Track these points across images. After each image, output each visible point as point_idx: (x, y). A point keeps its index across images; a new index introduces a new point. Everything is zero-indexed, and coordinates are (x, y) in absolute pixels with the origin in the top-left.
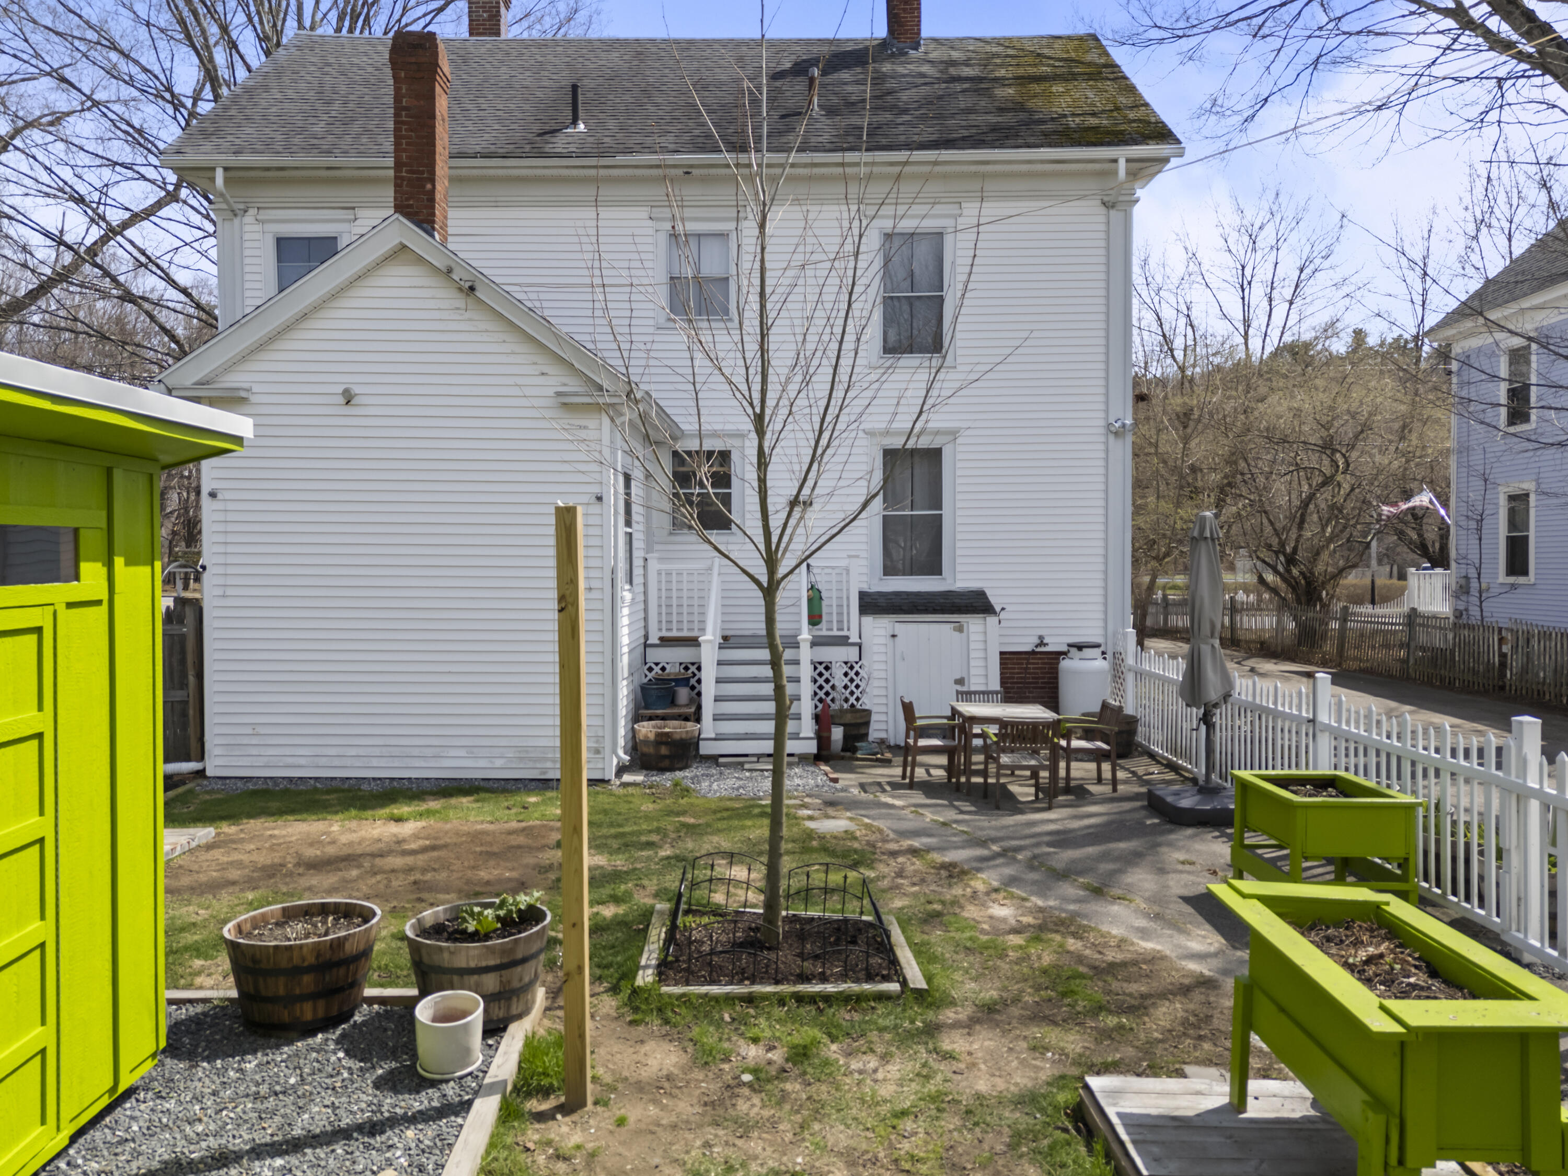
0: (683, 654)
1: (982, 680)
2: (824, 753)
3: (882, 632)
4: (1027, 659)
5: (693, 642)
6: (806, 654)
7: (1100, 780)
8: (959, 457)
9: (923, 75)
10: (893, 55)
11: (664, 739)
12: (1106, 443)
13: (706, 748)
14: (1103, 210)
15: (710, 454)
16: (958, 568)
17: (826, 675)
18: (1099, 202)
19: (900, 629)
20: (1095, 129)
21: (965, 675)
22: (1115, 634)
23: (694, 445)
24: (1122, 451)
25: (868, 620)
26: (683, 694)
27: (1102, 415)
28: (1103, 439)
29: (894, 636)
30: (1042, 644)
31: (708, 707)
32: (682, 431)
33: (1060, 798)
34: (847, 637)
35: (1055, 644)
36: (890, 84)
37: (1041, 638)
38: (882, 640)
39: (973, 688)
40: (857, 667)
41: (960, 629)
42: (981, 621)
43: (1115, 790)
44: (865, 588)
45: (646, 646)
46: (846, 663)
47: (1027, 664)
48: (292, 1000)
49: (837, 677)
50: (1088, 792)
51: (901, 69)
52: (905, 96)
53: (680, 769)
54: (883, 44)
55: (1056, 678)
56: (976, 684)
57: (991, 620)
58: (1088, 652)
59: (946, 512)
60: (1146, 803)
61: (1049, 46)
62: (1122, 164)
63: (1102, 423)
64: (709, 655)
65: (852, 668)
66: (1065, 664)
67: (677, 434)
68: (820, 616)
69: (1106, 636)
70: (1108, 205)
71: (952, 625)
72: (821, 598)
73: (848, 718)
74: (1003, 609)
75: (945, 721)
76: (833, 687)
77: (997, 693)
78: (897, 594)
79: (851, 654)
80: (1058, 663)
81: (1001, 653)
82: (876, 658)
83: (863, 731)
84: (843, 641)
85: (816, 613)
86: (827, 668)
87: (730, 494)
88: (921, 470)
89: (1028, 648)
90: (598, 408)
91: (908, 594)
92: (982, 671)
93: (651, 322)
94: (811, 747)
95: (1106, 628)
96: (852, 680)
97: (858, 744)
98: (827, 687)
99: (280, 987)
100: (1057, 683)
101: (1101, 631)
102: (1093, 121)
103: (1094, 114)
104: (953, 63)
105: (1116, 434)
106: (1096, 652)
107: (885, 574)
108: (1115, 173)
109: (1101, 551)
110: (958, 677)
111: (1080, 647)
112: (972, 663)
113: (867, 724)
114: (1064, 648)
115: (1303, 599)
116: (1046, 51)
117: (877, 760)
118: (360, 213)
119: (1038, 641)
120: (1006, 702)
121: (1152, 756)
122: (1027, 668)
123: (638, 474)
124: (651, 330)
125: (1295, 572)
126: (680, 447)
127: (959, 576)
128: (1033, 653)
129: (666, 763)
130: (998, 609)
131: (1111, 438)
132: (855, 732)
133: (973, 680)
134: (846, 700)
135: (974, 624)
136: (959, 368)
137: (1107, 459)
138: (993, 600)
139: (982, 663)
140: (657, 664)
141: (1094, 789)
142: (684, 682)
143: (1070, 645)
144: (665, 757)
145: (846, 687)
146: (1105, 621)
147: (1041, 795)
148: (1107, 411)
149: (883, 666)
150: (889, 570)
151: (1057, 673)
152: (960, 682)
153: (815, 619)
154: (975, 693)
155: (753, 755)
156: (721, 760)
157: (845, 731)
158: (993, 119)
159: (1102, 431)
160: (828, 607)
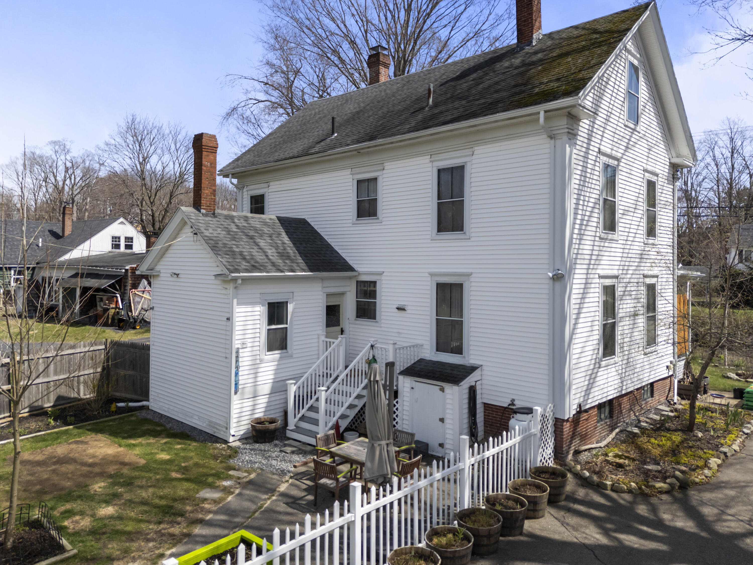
8: (471, 289)
9: (510, 67)
10: (515, 53)
14: (548, 140)
15: (370, 283)
18: (545, 136)
19: (415, 384)
21: (444, 417)
23: (364, 278)
25: (401, 378)
29: (412, 388)
30: (512, 404)
32: (358, 272)
37: (513, 400)
41: (442, 390)
44: (428, 357)
47: (503, 414)
54: (518, 45)
56: (448, 423)
59: (465, 320)
61: (610, 22)
62: (542, 114)
70: (551, 137)
71: (439, 387)
82: (404, 399)
87: (375, 302)
90: (229, 281)
92: (451, 416)
93: (351, 221)
95: (549, 401)
103: (559, 79)
108: (538, 119)
109: (546, 352)
110: (441, 417)
116: (602, 27)
118: (271, 184)
119: (511, 402)
122: (502, 417)
124: (351, 225)
128: (508, 408)
131: (551, 281)
133: (447, 420)
135: (448, 389)
139: (451, 412)
146: (549, 396)
149: (407, 404)
150: (439, 348)
152: (442, 420)
155: (302, 442)
156: (288, 442)
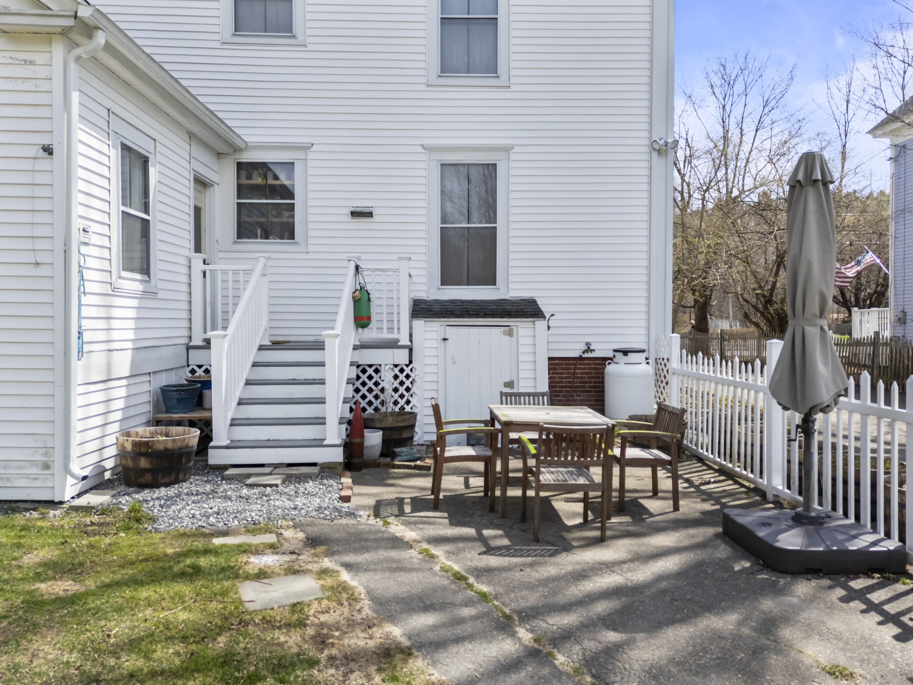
1: (531, 383)
2: (356, 461)
3: (434, 335)
4: (575, 364)
7: (655, 492)
8: (513, 172)
11: (143, 450)
12: (650, 161)
13: (218, 458)
16: (511, 279)
17: (376, 377)
19: (451, 332)
21: (514, 378)
22: (657, 340)
23: (258, 157)
24: (665, 169)
25: (419, 324)
27: (646, 134)
28: (647, 157)
29: (445, 339)
30: (589, 350)
31: (219, 411)
32: (246, 143)
33: (614, 520)
34: (398, 341)
35: (601, 350)
37: (588, 344)
38: (434, 344)
39: (522, 390)
40: (407, 370)
41: (510, 334)
42: (530, 325)
43: (676, 508)
44: (421, 295)
45: (189, 348)
46: (396, 366)
47: (575, 369)
49: (386, 380)
50: (645, 510)
53: (167, 485)
55: (603, 382)
56: (524, 386)
57: (541, 324)
58: (632, 357)
59: (500, 225)
60: (720, 530)
63: (646, 142)
65: (402, 371)
66: (610, 369)
67: (239, 143)
68: (369, 318)
69: (648, 343)
71: (503, 329)
72: (369, 299)
73: (389, 422)
74: (552, 315)
75: (481, 426)
76: (383, 390)
77: (543, 395)
78: (452, 302)
79: (401, 357)
80: (604, 369)
81: (550, 359)
82: (427, 361)
83: (405, 435)
84: (393, 345)
85: (364, 314)
86: (377, 371)
87: (293, 204)
88: (476, 184)
89: (576, 354)
90: (48, 38)
91: (463, 302)
92: (531, 375)
93: (216, 37)
94: (336, 455)
95: (648, 335)
96: (402, 383)
97: (397, 450)
98: (376, 391)
100: (603, 387)
101: (644, 339)
105: (659, 152)
106: (641, 357)
107: (442, 284)
109: (645, 263)
110: (508, 380)
111: (625, 353)
112: (522, 366)
113: (412, 426)
114: (610, 354)
115: (777, 329)
117: (416, 467)
119: (586, 348)
120: (552, 404)
121: (701, 460)
122: (574, 373)
124: (217, 45)
125: (771, 310)
126: (245, 158)
127: (511, 286)
128: (581, 358)
129: (148, 478)
130: (547, 316)
131: (655, 154)
132: (396, 436)
133: (522, 383)
134: (396, 403)
135: (524, 328)
136: (513, 88)
137: (650, 177)
138: (543, 308)
139: (531, 366)
140: (200, 367)
141: (652, 505)
143: (615, 351)
144: (146, 470)
145: (396, 390)
146: (648, 328)
147: (591, 516)
148: (650, 131)
149: (434, 369)
150: (447, 280)
151: (603, 378)
152: (510, 384)
153: (361, 322)
154: (520, 395)
155: (270, 465)
156: (231, 472)
157: (383, 435)
159: (646, 149)
160: (376, 310)
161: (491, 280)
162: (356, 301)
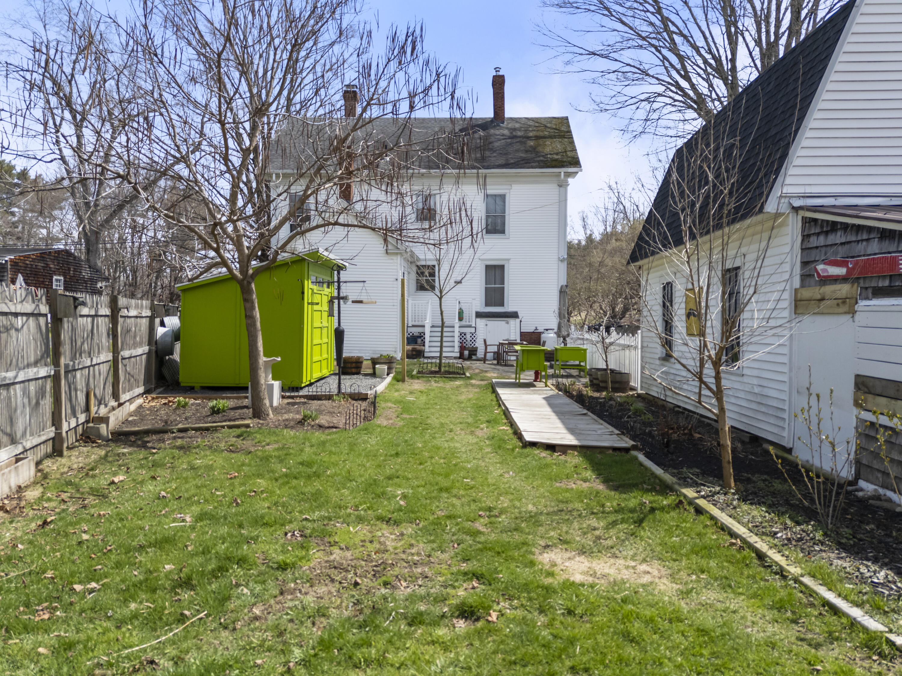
0: (420, 330)
2: (462, 357)
3: (483, 323)
4: (530, 334)
5: (424, 326)
6: (457, 330)
8: (510, 268)
9: (503, 135)
10: (495, 126)
11: (415, 351)
12: (558, 264)
13: (426, 355)
14: (558, 187)
15: (429, 266)
16: (509, 305)
17: (464, 336)
18: (556, 185)
19: (488, 322)
20: (556, 160)
23: (423, 263)
24: (564, 266)
25: (478, 320)
26: (419, 340)
27: (557, 254)
28: (557, 262)
29: (486, 325)
30: (536, 329)
31: (427, 344)
34: (472, 325)
35: (540, 329)
36: (492, 139)
37: (536, 327)
38: (483, 326)
41: (508, 323)
42: (514, 320)
44: (479, 310)
45: (408, 326)
46: (471, 333)
47: (532, 336)
48: (351, 368)
49: (468, 337)
51: (497, 132)
52: (497, 144)
53: (419, 359)
54: (492, 121)
55: (541, 339)
57: (518, 320)
58: (549, 332)
59: (506, 286)
61: (550, 123)
63: (557, 257)
64: (427, 330)
65: (473, 335)
66: (543, 335)
67: (419, 260)
68: (463, 318)
70: (560, 186)
71: (505, 322)
72: (463, 312)
73: (471, 349)
74: (523, 317)
76: (466, 340)
78: (489, 312)
79: (473, 330)
80: (541, 335)
81: (521, 332)
83: (474, 353)
84: (470, 326)
85: (461, 317)
86: (464, 334)
87: (435, 279)
88: (498, 272)
89: (531, 331)
90: (397, 254)
91: (492, 312)
92: (514, 336)
94: (458, 355)
96: (473, 339)
97: (473, 356)
99: (349, 365)
101: (555, 326)
102: (556, 157)
103: (557, 154)
104: (515, 129)
105: (562, 261)
106: (553, 332)
107: (485, 306)
108: (561, 176)
110: (507, 338)
111: (547, 330)
112: (511, 334)
113: (476, 351)
114: (543, 331)
116: (549, 125)
117: (478, 360)
122: (532, 338)
123: (406, 273)
126: (419, 264)
127: (509, 307)
129: (415, 357)
130: (521, 317)
131: (560, 262)
132: (472, 352)
133: (511, 339)
134: (472, 344)
135: (512, 321)
136: (510, 238)
137: (558, 269)
138: (519, 315)
139: (514, 334)
140: (411, 332)
142: (420, 337)
143: (544, 329)
144: (415, 355)
145: (471, 341)
148: (559, 253)
149: (483, 334)
150: (487, 305)
151: (541, 337)
152: (507, 340)
153: (461, 319)
156: (431, 358)
157: (469, 352)
158: (523, 155)
159: (557, 260)
160: (465, 315)
161: (502, 304)
162: (459, 313)
